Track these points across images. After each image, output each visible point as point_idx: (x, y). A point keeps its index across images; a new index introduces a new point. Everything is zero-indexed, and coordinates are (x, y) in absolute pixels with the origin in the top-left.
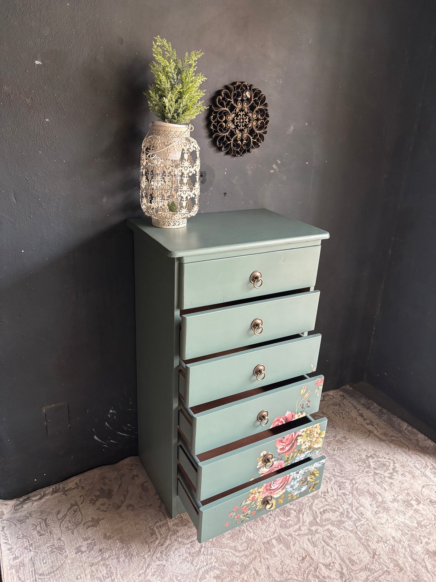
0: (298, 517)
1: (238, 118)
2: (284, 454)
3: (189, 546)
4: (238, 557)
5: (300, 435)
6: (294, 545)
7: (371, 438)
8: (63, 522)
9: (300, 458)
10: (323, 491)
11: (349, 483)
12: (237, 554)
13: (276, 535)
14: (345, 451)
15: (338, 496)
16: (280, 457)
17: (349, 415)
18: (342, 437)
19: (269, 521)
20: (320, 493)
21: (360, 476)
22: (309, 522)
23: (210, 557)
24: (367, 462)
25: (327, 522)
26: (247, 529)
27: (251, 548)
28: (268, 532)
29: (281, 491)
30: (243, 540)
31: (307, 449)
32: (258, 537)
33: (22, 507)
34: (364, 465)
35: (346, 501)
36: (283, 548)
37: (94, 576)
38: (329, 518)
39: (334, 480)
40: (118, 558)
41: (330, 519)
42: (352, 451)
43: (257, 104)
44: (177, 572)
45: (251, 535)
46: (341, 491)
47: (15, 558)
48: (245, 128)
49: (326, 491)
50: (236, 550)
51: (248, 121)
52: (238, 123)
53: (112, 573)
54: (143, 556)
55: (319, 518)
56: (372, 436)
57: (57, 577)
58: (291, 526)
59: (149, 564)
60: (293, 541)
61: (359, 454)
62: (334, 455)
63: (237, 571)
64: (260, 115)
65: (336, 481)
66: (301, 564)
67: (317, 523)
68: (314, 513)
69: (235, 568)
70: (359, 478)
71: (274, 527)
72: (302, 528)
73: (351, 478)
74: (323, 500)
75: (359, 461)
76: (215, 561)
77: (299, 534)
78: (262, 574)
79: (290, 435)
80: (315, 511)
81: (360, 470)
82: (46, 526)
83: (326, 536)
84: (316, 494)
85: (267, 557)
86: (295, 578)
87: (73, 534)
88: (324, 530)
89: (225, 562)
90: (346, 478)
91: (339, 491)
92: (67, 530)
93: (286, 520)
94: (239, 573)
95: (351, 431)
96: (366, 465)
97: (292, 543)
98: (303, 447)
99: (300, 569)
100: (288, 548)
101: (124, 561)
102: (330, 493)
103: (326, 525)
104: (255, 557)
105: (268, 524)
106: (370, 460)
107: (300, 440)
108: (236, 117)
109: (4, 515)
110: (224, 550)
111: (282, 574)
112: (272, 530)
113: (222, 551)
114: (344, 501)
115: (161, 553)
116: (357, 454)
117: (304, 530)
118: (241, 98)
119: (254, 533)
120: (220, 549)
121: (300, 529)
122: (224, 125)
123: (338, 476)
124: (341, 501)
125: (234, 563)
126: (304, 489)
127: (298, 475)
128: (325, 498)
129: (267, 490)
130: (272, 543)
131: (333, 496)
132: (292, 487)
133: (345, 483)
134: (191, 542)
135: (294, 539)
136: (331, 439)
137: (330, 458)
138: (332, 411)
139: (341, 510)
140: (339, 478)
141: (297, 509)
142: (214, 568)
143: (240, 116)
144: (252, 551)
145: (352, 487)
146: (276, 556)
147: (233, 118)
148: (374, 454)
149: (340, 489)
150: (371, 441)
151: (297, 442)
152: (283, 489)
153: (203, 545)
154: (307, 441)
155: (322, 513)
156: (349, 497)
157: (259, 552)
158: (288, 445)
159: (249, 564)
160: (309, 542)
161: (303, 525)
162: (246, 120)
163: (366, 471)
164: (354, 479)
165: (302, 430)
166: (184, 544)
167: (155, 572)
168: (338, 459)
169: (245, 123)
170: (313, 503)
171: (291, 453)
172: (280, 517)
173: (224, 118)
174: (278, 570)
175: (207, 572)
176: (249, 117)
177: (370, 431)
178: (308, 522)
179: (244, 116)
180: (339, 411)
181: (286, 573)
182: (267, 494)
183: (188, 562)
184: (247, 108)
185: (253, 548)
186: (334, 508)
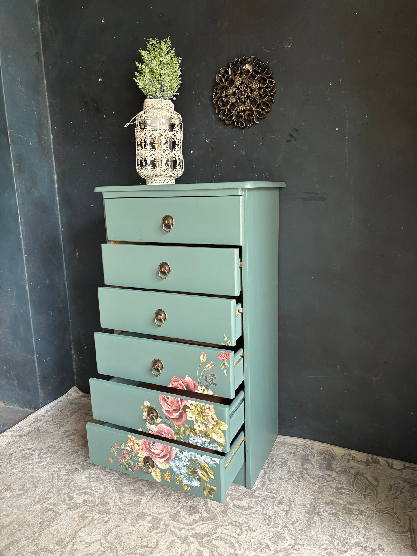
0: (194, 522)
1: (239, 91)
2: (172, 420)
3: (104, 473)
4: (114, 503)
5: (189, 408)
6: (156, 533)
7: (400, 536)
8: (82, 416)
9: (196, 441)
10: (250, 527)
11: (289, 544)
12: (117, 502)
13: (157, 516)
14: (340, 521)
15: (258, 542)
16: (167, 421)
17: (410, 499)
18: (359, 510)
19: (170, 504)
20: (246, 526)
21: (315, 549)
22: (196, 533)
23: (103, 488)
24: (347, 547)
25: (210, 547)
26: (148, 496)
27: (129, 506)
28: (157, 510)
29: (164, 463)
30: (134, 498)
31: (203, 433)
32: (145, 506)
33: (81, 398)
34: (338, 545)
35: (258, 551)
36: (146, 527)
37: (49, 448)
38: (219, 546)
39: (279, 529)
40: (70, 449)
41: (217, 547)
42: (347, 527)
43: (257, 73)
44: (76, 479)
45: (144, 500)
46: (269, 542)
47: (43, 416)
48: (247, 99)
49: (254, 530)
50: (120, 499)
51: (250, 92)
52: (239, 96)
53: (57, 453)
54: (79, 458)
55: (209, 538)
56: (407, 536)
57: (40, 436)
58: (179, 522)
59: (74, 464)
60: (162, 530)
61: (351, 535)
62: (318, 514)
63: (99, 510)
64: (261, 84)
65: (279, 532)
66: (137, 547)
67: (202, 539)
68: (213, 532)
69: (102, 507)
70: (308, 549)
71: (167, 511)
72: (183, 531)
73: (299, 542)
74: (239, 532)
75: (339, 539)
76: (101, 492)
77: (174, 532)
78: (107, 526)
79: (175, 399)
80: (216, 531)
81: (325, 545)
82: (74, 413)
83: (190, 552)
84: (239, 523)
85: (129, 521)
86: (119, 550)
87: (76, 424)
88: (198, 548)
89: (103, 498)
90: (294, 538)
91: (266, 539)
92: (77, 420)
93: (182, 515)
94: (98, 511)
95: (384, 513)
96: (340, 548)
97: (157, 531)
98: (196, 427)
99: (131, 549)
100: (150, 530)
101: (70, 452)
102: (254, 533)
103: (205, 547)
104: (122, 514)
105: (166, 505)
106: (356, 549)
107: (190, 415)
108: (237, 90)
109: (70, 396)
110: (115, 492)
111: (117, 538)
112: (162, 511)
113: (113, 492)
114: (255, 550)
115: (88, 464)
116: (350, 533)
117: (183, 534)
118: (239, 71)
119: (148, 501)
120: (114, 490)
121: (180, 530)
122: (224, 99)
123: (289, 530)
124: (254, 546)
125: (106, 504)
126: (196, 484)
127: (183, 456)
128: (242, 532)
129: (146, 447)
130: (146, 518)
131: (254, 537)
132: (177, 466)
133: (286, 540)
134: (109, 472)
135: (164, 530)
136: (341, 502)
137: (308, 513)
138: (392, 484)
139: (239, 552)
140: (287, 532)
141: (204, 518)
142: (93, 495)
143: (240, 89)
144: (127, 508)
145: (286, 549)
146: (134, 526)
147: (234, 92)
148: (374, 550)
149: (270, 540)
150: (394, 538)
151: (186, 415)
152: (167, 461)
153: (111, 480)
154: (200, 422)
155: (219, 538)
156: (268, 551)
157: (130, 513)
158: (174, 410)
159: (112, 513)
160: (170, 543)
161: (188, 530)
162: (248, 92)
163: (330, 553)
164: (303, 545)
165: (190, 402)
166: (104, 470)
167: (69, 469)
168: (315, 519)
169: (247, 94)
170: (225, 525)
171: (182, 426)
172: (182, 510)
173: (224, 93)
174: (120, 534)
175: (87, 493)
176: (251, 88)
177: (414, 530)
178: (196, 531)
179: (245, 88)
180: (403, 488)
181: (120, 541)
182: (147, 454)
183: (89, 480)
184: (247, 79)
185: (131, 507)
186: (236, 545)
